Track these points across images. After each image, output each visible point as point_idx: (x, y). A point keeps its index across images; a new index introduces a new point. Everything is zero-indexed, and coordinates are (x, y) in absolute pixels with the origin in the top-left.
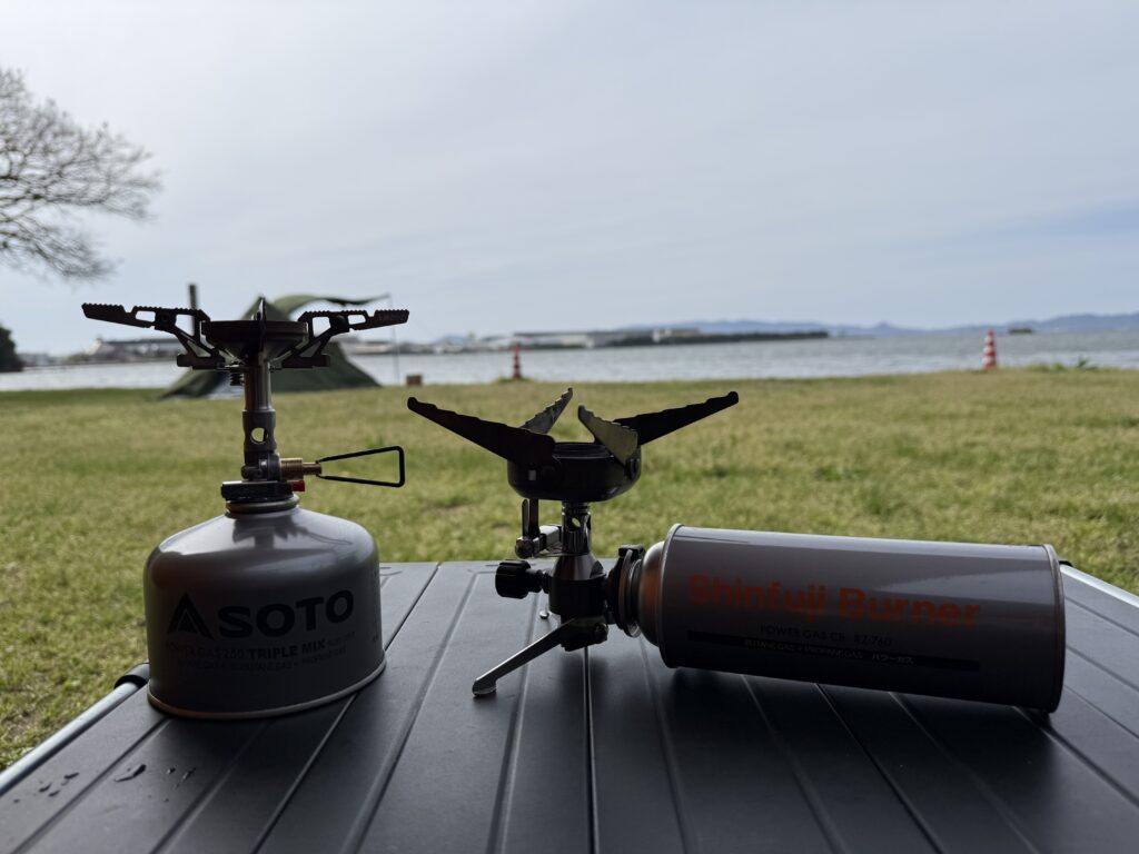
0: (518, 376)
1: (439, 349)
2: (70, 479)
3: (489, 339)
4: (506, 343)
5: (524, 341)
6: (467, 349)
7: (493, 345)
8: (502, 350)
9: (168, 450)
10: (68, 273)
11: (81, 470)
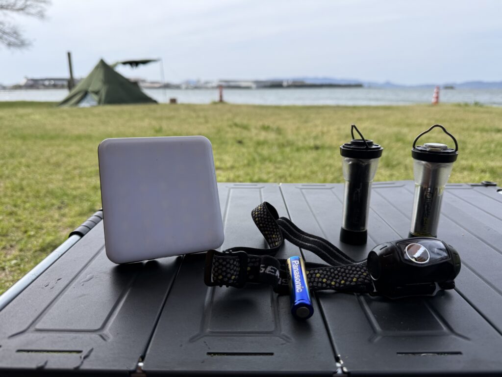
0: (221, 101)
1: (184, 86)
2: (19, 142)
3: (207, 83)
4: (215, 84)
5: (224, 84)
6: (197, 87)
7: (210, 85)
8: (213, 88)
9: (63, 130)
10: (10, 45)
11: (24, 138)
